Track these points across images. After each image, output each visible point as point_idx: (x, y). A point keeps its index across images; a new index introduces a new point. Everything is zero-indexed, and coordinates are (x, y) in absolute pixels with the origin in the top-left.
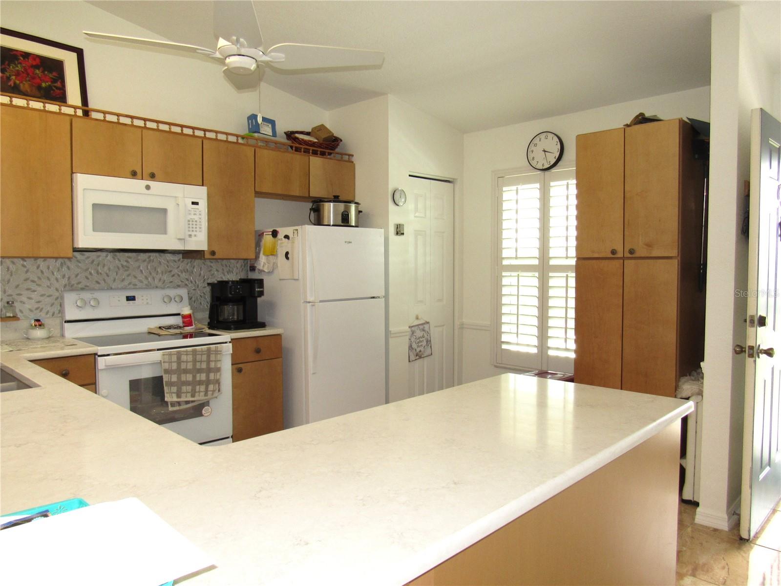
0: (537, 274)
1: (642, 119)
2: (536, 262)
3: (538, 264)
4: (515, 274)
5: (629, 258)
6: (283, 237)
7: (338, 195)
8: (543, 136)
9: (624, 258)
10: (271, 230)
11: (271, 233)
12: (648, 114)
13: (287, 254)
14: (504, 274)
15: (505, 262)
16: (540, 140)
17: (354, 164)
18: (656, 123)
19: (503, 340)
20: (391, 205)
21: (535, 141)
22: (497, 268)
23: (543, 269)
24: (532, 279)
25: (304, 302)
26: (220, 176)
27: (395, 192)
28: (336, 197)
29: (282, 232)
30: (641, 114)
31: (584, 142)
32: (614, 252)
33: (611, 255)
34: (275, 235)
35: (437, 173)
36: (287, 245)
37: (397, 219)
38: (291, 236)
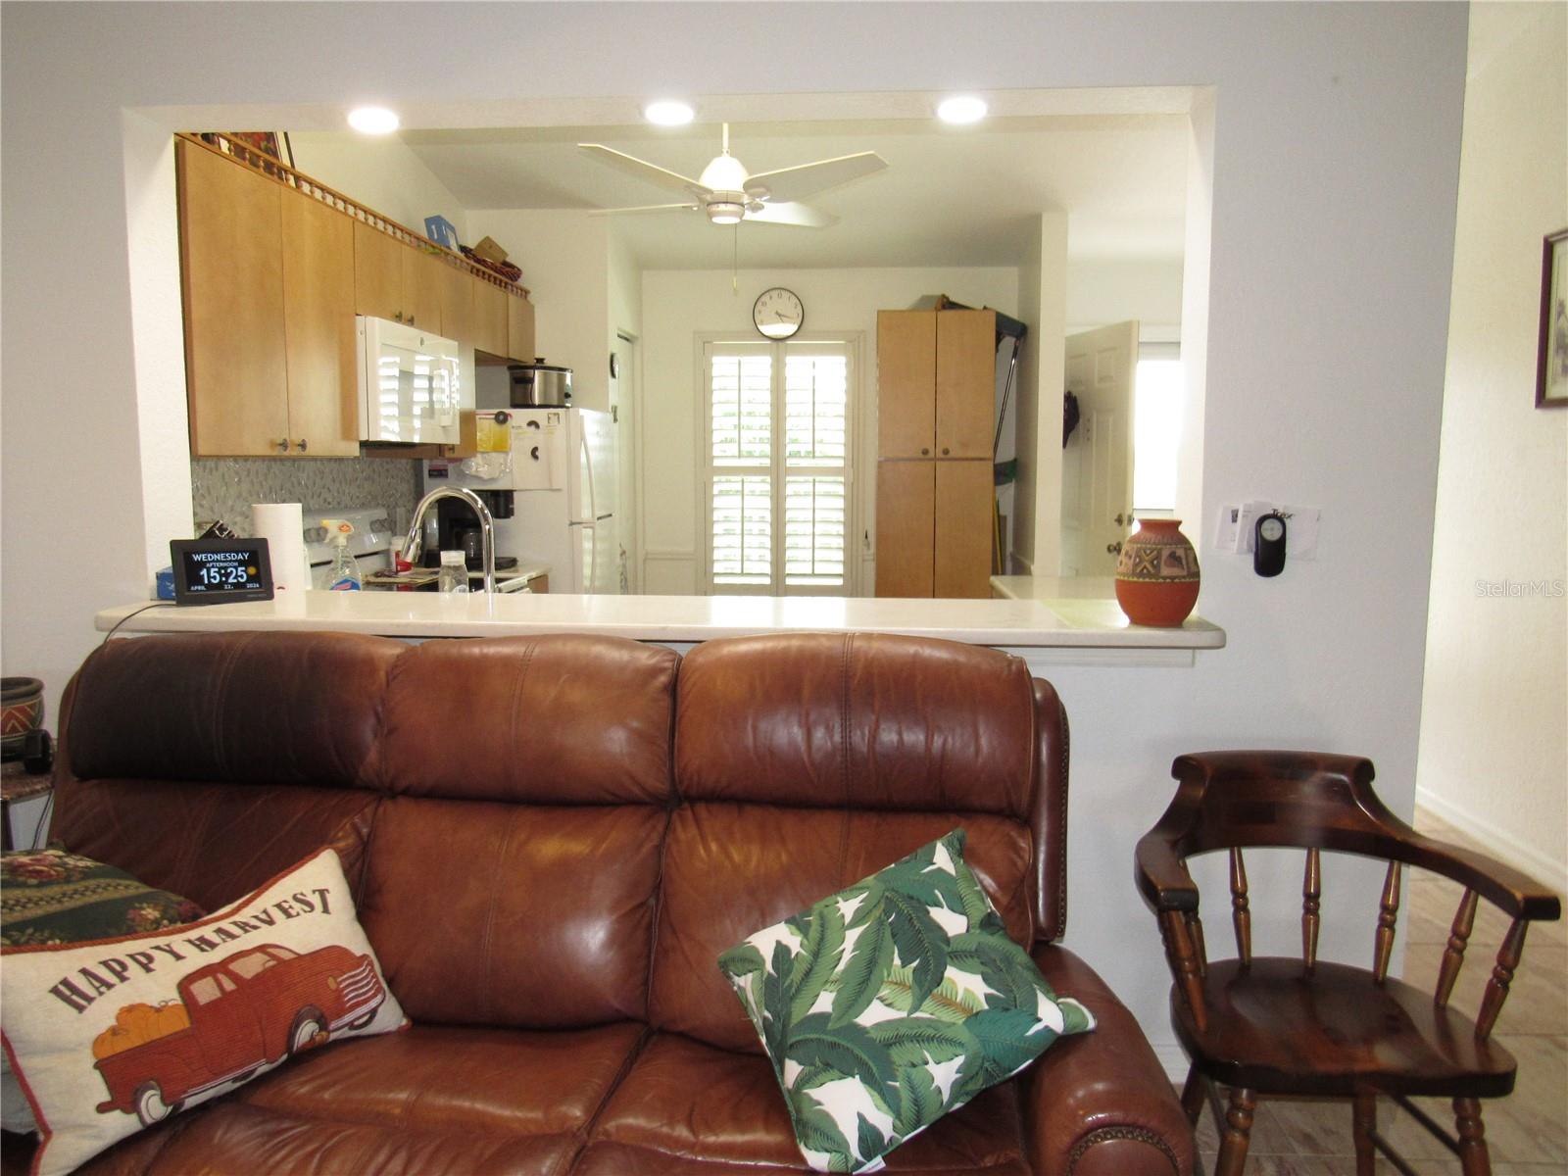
0: (768, 479)
1: (947, 304)
2: (767, 462)
3: (769, 465)
4: (739, 478)
5: (942, 459)
6: (524, 425)
7: (541, 357)
8: (775, 294)
9: (935, 459)
10: (496, 411)
11: (493, 416)
12: (953, 299)
13: (535, 449)
14: (715, 479)
15: (717, 463)
16: (771, 298)
17: (533, 307)
18: (967, 312)
19: (715, 571)
20: (611, 380)
21: (763, 299)
22: (704, 471)
23: (777, 472)
24: (761, 485)
25: (572, 524)
26: (452, 323)
27: (612, 357)
28: (540, 360)
29: (520, 416)
30: (944, 296)
31: (887, 320)
32: (925, 452)
33: (921, 456)
34: (502, 419)
35: (629, 329)
36: (533, 438)
37: (614, 398)
38: (542, 423)
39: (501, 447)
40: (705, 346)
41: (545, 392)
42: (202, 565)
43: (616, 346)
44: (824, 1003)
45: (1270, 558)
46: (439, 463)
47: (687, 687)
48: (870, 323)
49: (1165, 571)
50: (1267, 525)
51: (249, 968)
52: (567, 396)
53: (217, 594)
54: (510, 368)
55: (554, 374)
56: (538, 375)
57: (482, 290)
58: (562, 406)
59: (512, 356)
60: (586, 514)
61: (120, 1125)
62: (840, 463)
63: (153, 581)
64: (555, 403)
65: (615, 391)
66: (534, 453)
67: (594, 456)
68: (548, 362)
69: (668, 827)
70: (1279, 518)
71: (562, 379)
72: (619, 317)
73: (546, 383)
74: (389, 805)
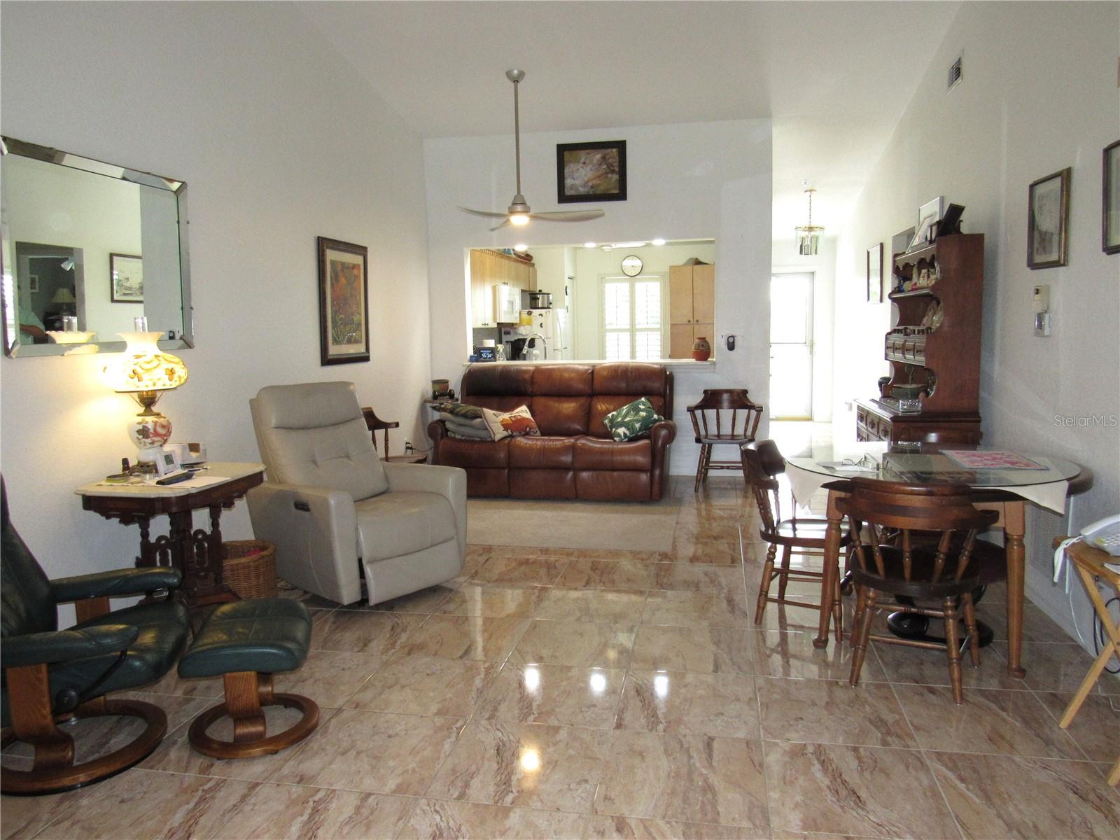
0: (629, 334)
1: (697, 261)
2: (628, 326)
3: (629, 328)
4: (617, 333)
5: (696, 324)
6: (537, 315)
7: (540, 289)
8: (631, 258)
9: (693, 324)
10: (527, 310)
11: (527, 312)
12: (700, 260)
14: (607, 334)
15: (607, 327)
16: (629, 260)
17: (536, 270)
20: (566, 297)
21: (626, 260)
22: (602, 331)
23: (633, 330)
24: (626, 337)
25: (554, 350)
26: (516, 279)
27: (566, 287)
28: (540, 291)
29: (536, 312)
30: (697, 259)
31: (674, 270)
32: (689, 321)
33: (687, 322)
34: (530, 313)
35: (572, 275)
36: (541, 320)
37: (567, 303)
38: (544, 315)
39: (529, 323)
40: (602, 279)
41: (543, 303)
42: (482, 353)
43: (567, 282)
44: (619, 419)
45: (731, 346)
46: (508, 329)
47: (595, 373)
48: (667, 269)
49: (700, 348)
50: (730, 339)
51: (519, 417)
52: (551, 303)
53: (485, 360)
54: (530, 294)
55: (546, 295)
56: (540, 296)
57: (522, 267)
58: (549, 308)
59: (531, 289)
60: (559, 346)
61: (505, 433)
62: (658, 326)
63: (469, 357)
64: (546, 306)
65: (567, 300)
66: (541, 325)
67: (563, 326)
68: (543, 291)
69: (592, 400)
70: (733, 337)
71: (548, 298)
72: (569, 271)
73: (543, 298)
74: (534, 398)
